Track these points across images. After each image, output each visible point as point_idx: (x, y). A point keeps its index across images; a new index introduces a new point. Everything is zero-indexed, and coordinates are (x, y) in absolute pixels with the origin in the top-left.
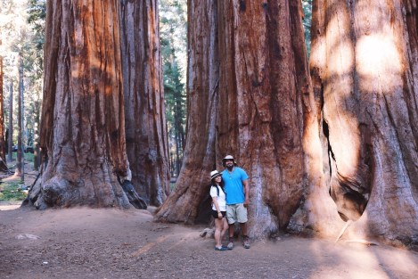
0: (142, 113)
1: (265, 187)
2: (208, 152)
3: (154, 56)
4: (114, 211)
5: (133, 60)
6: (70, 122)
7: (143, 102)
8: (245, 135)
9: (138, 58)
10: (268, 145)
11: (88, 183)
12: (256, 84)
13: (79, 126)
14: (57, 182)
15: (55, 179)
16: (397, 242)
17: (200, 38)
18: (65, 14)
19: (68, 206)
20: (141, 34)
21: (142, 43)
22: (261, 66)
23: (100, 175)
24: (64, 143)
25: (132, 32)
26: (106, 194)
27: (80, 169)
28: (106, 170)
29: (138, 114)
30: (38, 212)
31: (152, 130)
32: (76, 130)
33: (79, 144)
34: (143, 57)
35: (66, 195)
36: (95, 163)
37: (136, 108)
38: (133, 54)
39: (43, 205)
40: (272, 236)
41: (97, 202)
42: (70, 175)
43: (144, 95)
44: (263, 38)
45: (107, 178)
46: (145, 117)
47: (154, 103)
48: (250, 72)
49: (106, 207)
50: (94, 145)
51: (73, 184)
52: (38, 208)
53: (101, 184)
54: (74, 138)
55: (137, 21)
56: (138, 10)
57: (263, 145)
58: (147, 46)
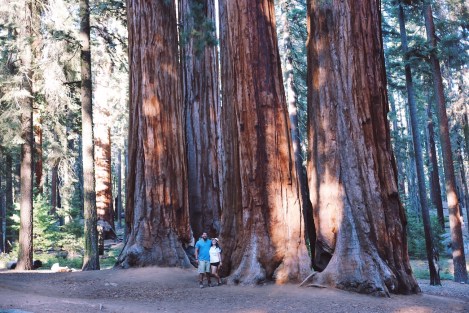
0: (207, 190)
1: (258, 249)
2: (234, 225)
3: (216, 143)
4: (177, 269)
5: (199, 148)
6: (145, 203)
7: (208, 182)
8: (246, 215)
9: (203, 146)
10: (260, 221)
11: (158, 249)
12: (251, 180)
13: (152, 206)
14: (136, 248)
15: (135, 246)
16: (341, 286)
17: (229, 142)
18: (140, 123)
19: (144, 266)
20: (205, 126)
21: (206, 134)
22: (254, 168)
23: (167, 242)
24: (141, 219)
25: (198, 125)
26: (170, 256)
27: (153, 238)
28: (172, 238)
29: (204, 191)
30: (123, 271)
31: (216, 204)
32: (149, 209)
33: (151, 220)
34: (207, 145)
35: (143, 258)
36: (163, 233)
37: (202, 187)
38: (199, 143)
39: (127, 265)
40: (260, 282)
41: (164, 262)
42: (145, 243)
43: (209, 177)
44: (255, 149)
45: (173, 245)
46: (210, 194)
47: (218, 182)
48: (248, 172)
49: (170, 266)
50: (163, 220)
51: (148, 250)
52: (123, 268)
53: (168, 249)
54: (148, 215)
55: (202, 116)
56: (203, 107)
57: (257, 221)
58: (210, 136)
